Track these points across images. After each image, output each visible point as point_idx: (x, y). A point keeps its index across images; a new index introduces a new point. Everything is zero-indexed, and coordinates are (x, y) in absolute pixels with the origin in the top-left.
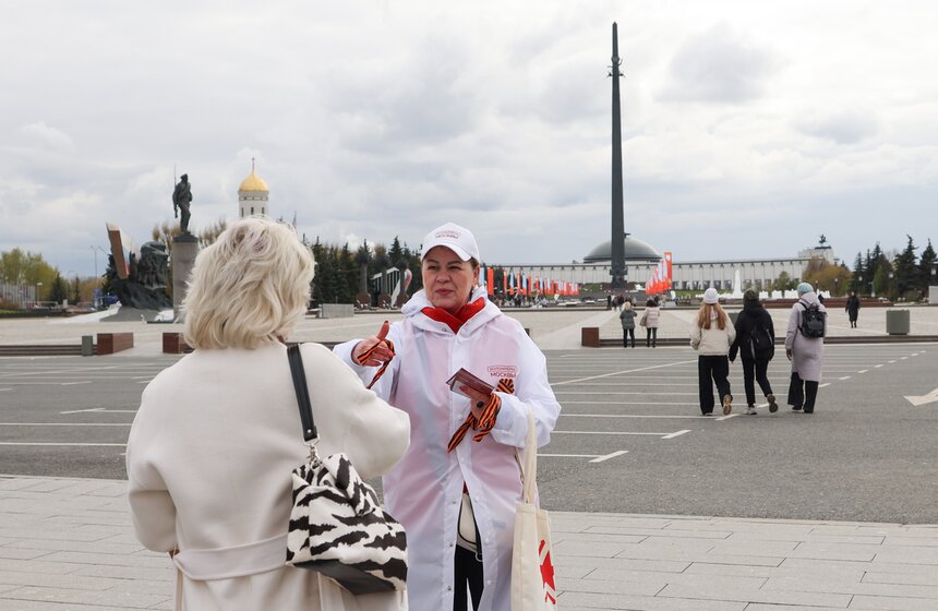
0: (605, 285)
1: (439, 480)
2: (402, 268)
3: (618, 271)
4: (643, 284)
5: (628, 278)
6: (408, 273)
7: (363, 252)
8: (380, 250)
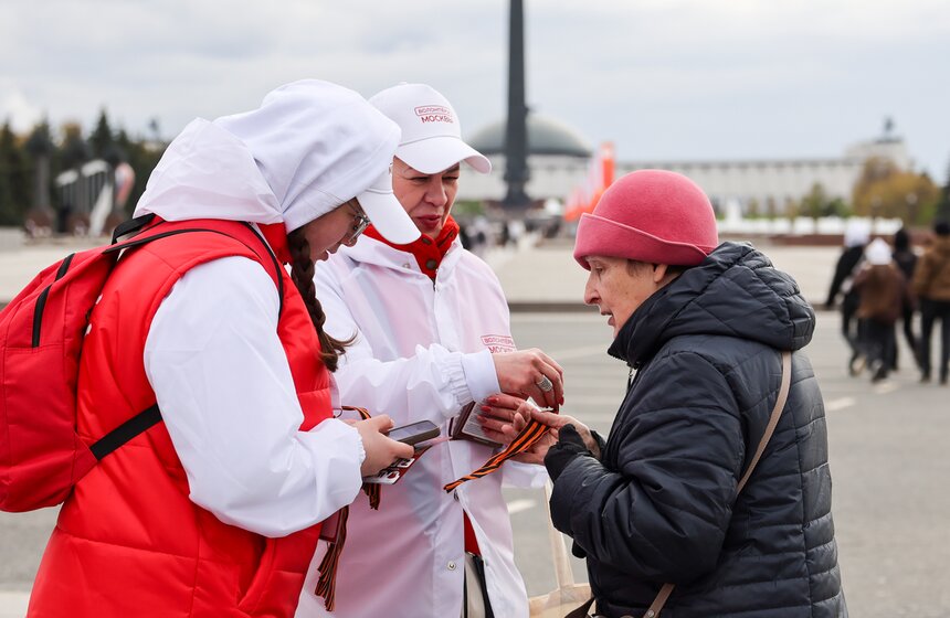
0: (493, 204)
1: (423, 526)
2: (114, 163)
3: (516, 174)
4: (561, 201)
5: (534, 189)
6: (125, 173)
7: (40, 135)
8: (73, 133)
